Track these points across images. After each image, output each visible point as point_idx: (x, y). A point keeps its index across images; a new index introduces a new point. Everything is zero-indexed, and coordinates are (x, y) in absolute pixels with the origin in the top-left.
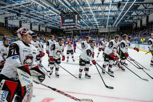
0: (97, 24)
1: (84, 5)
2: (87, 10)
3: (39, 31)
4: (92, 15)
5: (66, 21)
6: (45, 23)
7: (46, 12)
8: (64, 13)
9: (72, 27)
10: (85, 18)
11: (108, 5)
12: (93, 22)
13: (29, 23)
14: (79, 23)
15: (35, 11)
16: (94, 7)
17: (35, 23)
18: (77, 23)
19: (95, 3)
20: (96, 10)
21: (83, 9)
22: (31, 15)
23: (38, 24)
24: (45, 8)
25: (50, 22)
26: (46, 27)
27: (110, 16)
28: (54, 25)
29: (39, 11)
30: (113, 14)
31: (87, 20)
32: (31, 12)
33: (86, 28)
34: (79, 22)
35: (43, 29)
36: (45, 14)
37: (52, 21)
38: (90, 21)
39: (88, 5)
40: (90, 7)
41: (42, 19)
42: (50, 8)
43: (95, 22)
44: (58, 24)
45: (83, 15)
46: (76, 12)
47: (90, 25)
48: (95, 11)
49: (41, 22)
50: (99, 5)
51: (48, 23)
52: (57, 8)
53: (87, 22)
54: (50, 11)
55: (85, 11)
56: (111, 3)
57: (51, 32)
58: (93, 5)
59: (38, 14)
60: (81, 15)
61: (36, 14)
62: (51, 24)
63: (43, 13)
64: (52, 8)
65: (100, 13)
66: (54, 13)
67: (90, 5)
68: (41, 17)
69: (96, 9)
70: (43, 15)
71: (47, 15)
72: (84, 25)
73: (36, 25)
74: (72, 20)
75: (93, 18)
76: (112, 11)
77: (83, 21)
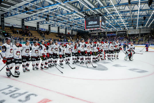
0: (125, 26)
1: (108, 6)
2: (112, 11)
3: (65, 34)
4: (118, 16)
5: (90, 23)
6: (71, 26)
7: (71, 15)
8: (89, 16)
9: (96, 29)
10: (111, 19)
11: (136, 3)
12: (120, 23)
13: (57, 27)
14: (104, 25)
15: (61, 15)
16: (121, 8)
17: (62, 26)
18: (102, 25)
19: (121, 3)
20: (123, 10)
21: (108, 10)
22: (58, 19)
23: (65, 27)
24: (70, 11)
25: (75, 24)
26: (72, 30)
27: (140, 16)
28: (80, 28)
29: (65, 15)
30: (144, 13)
31: (113, 21)
32: (58, 16)
33: (113, 30)
34: (103, 23)
35: (69, 31)
36: (70, 17)
37: (77, 24)
38: (116, 22)
39: (113, 5)
40: (115, 8)
41: (68, 22)
42: (74, 12)
43: (123, 23)
44: (83, 27)
45: (108, 16)
46: (100, 14)
47: (117, 26)
48: (121, 12)
49: (67, 25)
50: (126, 4)
51: (73, 26)
52: (81, 11)
53: (113, 23)
54: (75, 14)
55: (111, 12)
56: (140, 1)
57: (77, 35)
58: (118, 5)
59: (64, 18)
60: (106, 17)
61: (62, 18)
62: (76, 27)
63: (69, 17)
64: (76, 11)
65: (128, 13)
66: (78, 16)
67: (115, 5)
68: (66, 20)
69: (123, 8)
70: (69, 19)
71: (72, 19)
72: (110, 27)
73: (63, 28)
74: (96, 23)
75: (120, 19)
76: (143, 10)
77: (109, 22)
